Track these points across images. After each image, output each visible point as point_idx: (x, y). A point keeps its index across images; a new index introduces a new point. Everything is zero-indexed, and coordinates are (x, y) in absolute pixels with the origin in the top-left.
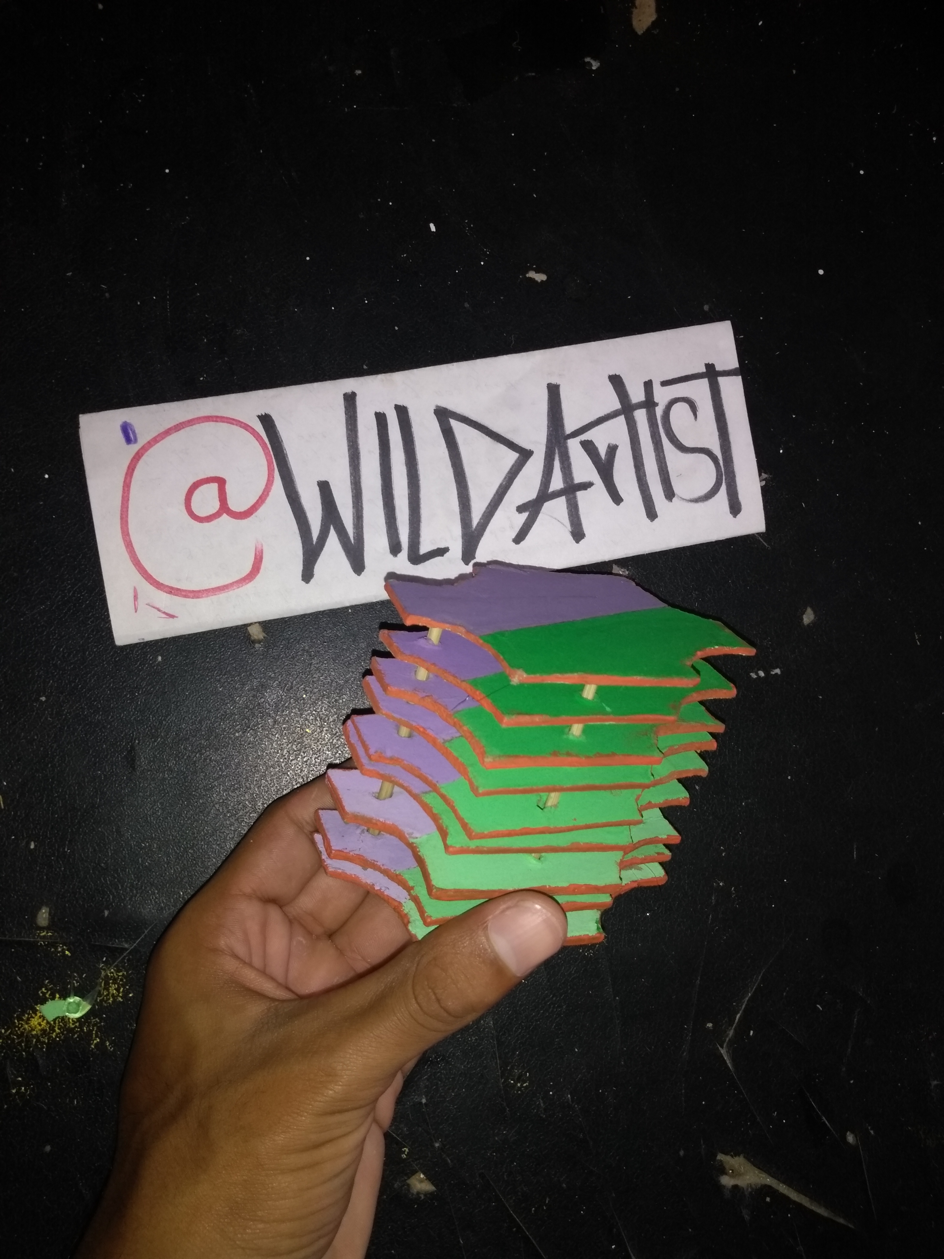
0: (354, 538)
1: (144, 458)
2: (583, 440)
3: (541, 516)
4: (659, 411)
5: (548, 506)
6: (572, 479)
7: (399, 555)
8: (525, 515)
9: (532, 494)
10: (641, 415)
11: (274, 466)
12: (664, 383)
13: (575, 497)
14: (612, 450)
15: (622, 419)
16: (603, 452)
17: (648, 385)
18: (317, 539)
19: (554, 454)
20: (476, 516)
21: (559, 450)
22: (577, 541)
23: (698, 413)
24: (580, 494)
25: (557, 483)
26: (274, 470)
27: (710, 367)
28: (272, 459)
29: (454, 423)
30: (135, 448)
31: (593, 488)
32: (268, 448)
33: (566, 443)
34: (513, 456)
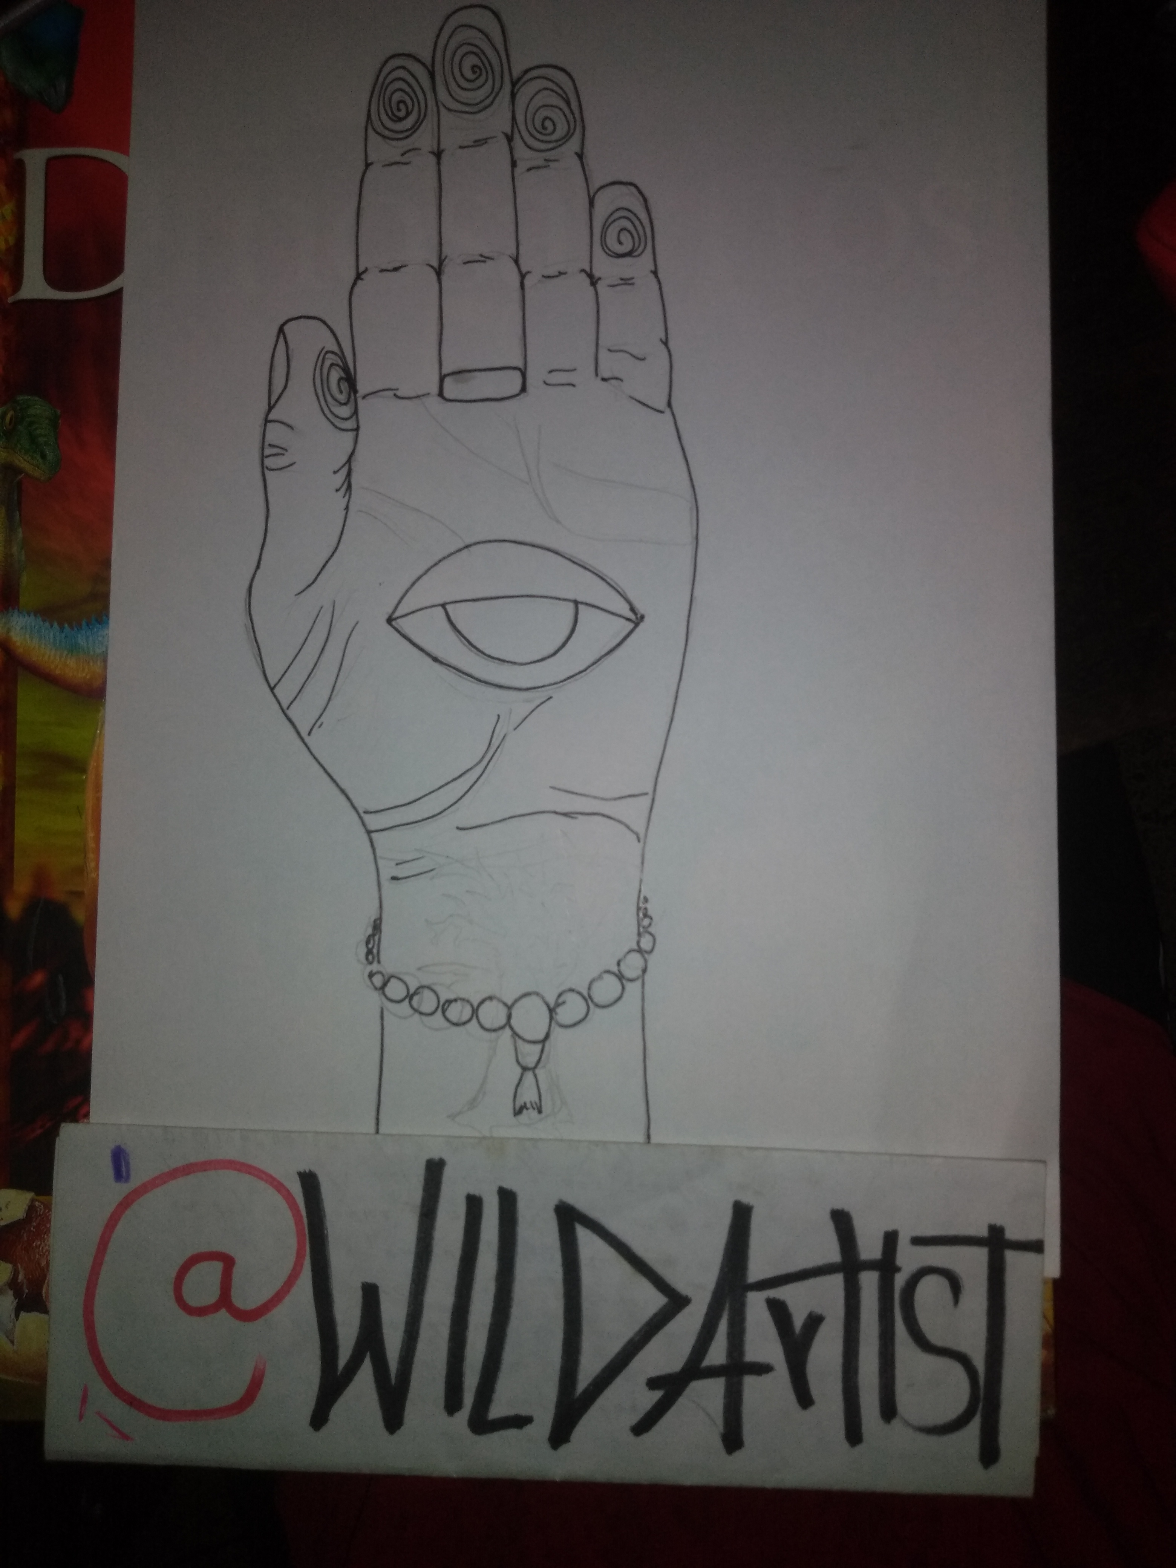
0: (397, 1376)
1: (135, 1207)
2: (771, 1297)
3: (682, 1401)
4: (900, 1280)
5: (697, 1386)
6: (742, 1354)
7: (456, 1415)
8: (658, 1394)
9: (675, 1364)
10: (869, 1281)
11: (305, 1251)
12: (917, 1241)
13: (740, 1384)
14: (814, 1322)
15: (837, 1281)
16: (798, 1322)
17: (891, 1239)
18: (344, 1368)
19: (722, 1310)
20: (583, 1381)
21: (731, 1304)
22: (730, 1451)
23: (960, 1296)
24: (750, 1382)
25: (717, 1354)
26: (304, 1256)
27: (996, 1231)
28: (305, 1239)
29: (581, 1232)
30: (124, 1189)
31: (771, 1374)
32: (303, 1223)
33: (744, 1296)
34: (660, 1300)
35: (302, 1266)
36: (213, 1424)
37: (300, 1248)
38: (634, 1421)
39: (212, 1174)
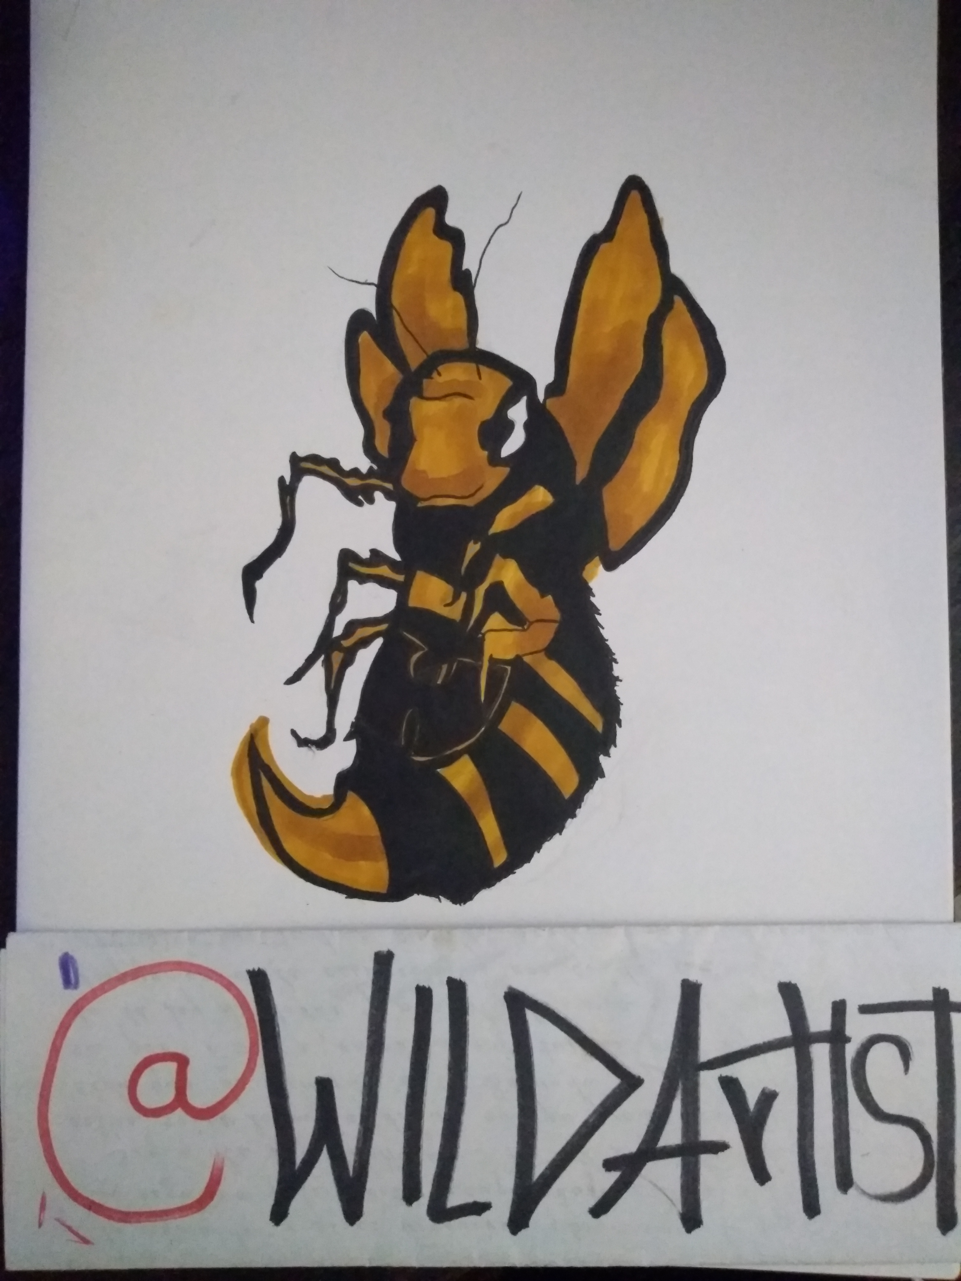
0: (354, 1167)
1: (85, 1013)
2: (724, 1075)
4: (851, 1051)
5: (653, 1167)
6: (697, 1133)
7: (415, 1204)
8: (615, 1175)
9: (631, 1146)
10: (820, 1053)
11: (258, 1048)
12: (865, 1009)
13: (696, 1163)
14: (768, 1099)
15: (788, 1055)
16: (752, 1098)
17: (839, 1009)
18: (301, 1162)
19: (675, 1090)
21: (683, 1084)
22: (689, 1230)
23: (911, 1063)
24: (706, 1160)
25: (672, 1134)
26: (257, 1054)
27: (941, 995)
28: (257, 1036)
29: (532, 1017)
30: (74, 995)
31: (727, 1152)
32: (254, 1021)
33: (697, 1076)
34: (613, 1082)
35: (255, 1064)
36: (174, 1223)
37: (253, 1045)
38: (592, 1202)
39: (162, 976)
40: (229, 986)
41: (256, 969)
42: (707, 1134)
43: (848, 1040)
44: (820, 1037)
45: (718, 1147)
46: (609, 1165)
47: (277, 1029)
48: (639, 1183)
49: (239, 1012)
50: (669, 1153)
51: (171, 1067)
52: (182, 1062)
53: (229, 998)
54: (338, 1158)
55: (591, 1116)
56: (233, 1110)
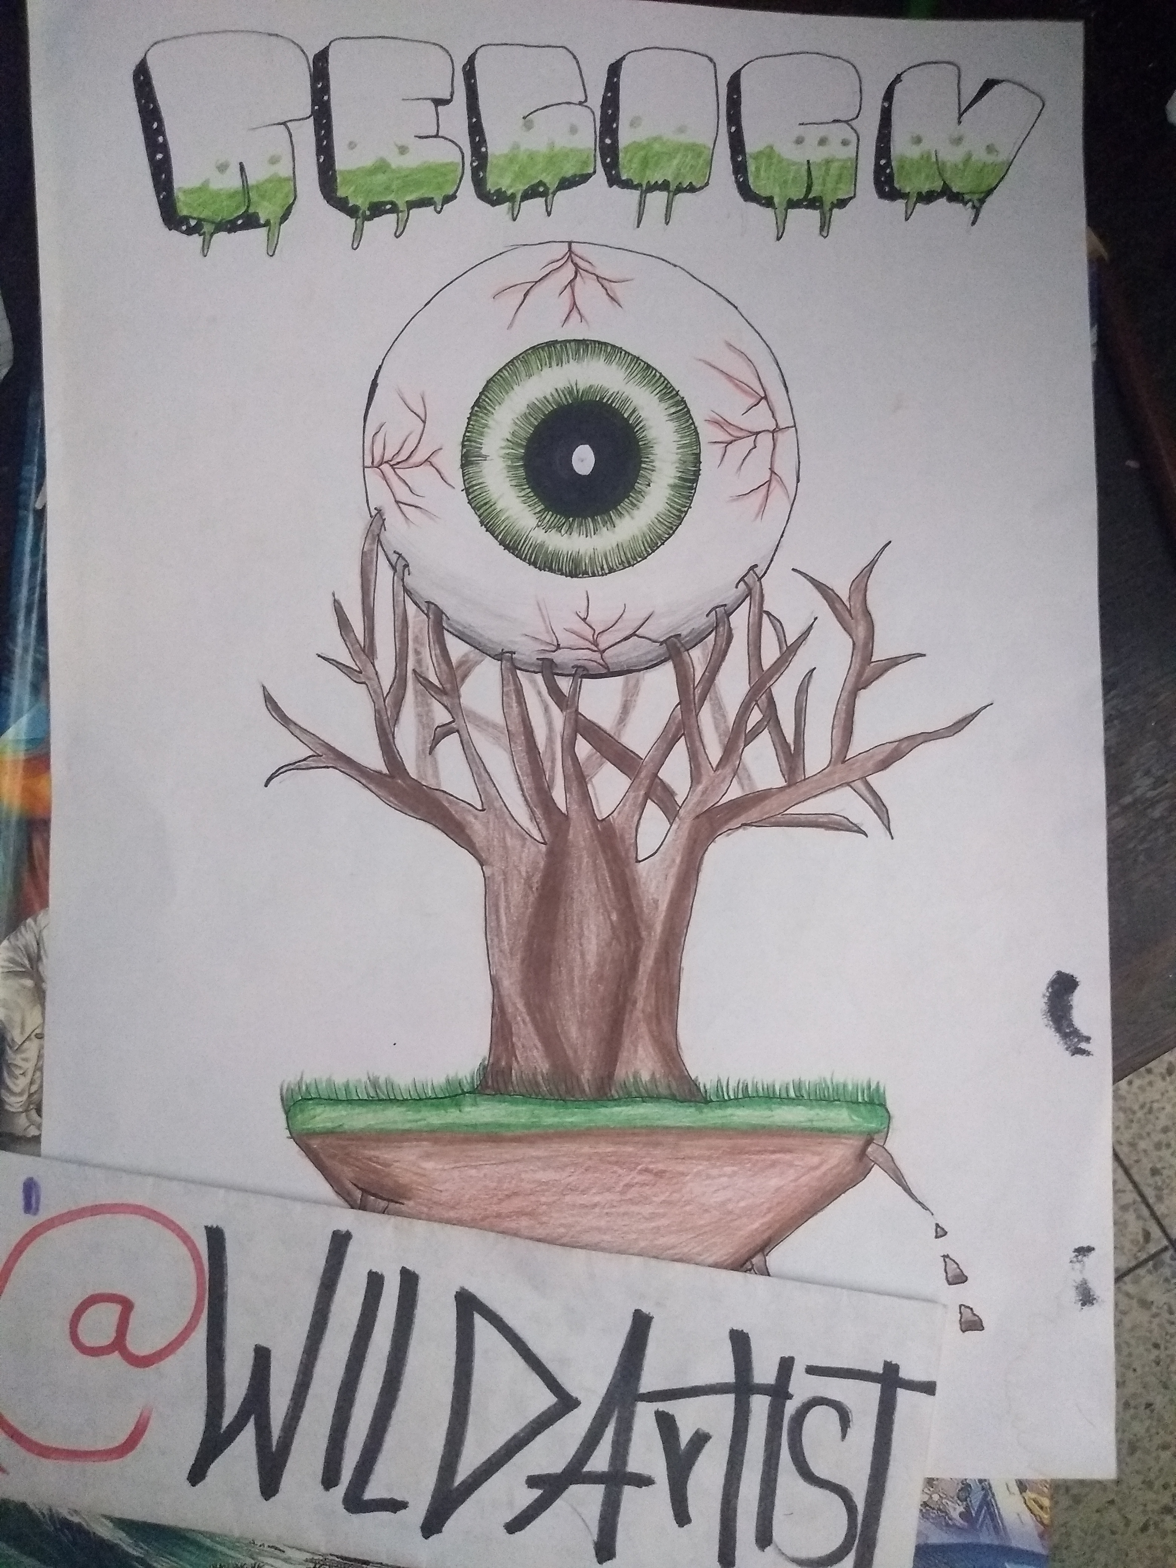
0: (278, 1444)
1: (40, 1241)
2: (660, 1410)
4: (791, 1408)
5: (575, 1490)
6: (625, 1463)
7: (332, 1490)
8: (537, 1493)
9: (556, 1465)
10: (760, 1405)
11: (203, 1305)
12: (812, 1370)
13: (619, 1494)
14: (700, 1439)
15: (728, 1401)
16: (685, 1438)
17: (786, 1365)
18: (227, 1427)
19: (610, 1416)
20: (464, 1471)
21: (619, 1412)
22: (601, 1561)
23: (849, 1431)
24: (629, 1492)
25: (600, 1461)
26: (202, 1311)
27: (891, 1369)
28: (204, 1294)
29: (479, 1321)
30: (29, 1222)
31: (651, 1488)
32: (204, 1278)
33: (633, 1405)
34: (548, 1399)
35: (197, 1321)
36: (91, 1467)
37: (200, 1300)
38: (509, 1518)
39: (121, 1217)
40: (186, 1239)
41: (215, 1226)
42: (634, 1466)
43: (790, 1397)
44: (763, 1390)
45: (643, 1481)
46: (533, 1482)
47: (226, 1289)
48: (559, 1504)
49: (191, 1266)
50: (594, 1478)
51: (115, 1309)
52: (127, 1306)
53: (184, 1250)
54: (263, 1430)
55: (522, 1431)
56: (168, 1364)
